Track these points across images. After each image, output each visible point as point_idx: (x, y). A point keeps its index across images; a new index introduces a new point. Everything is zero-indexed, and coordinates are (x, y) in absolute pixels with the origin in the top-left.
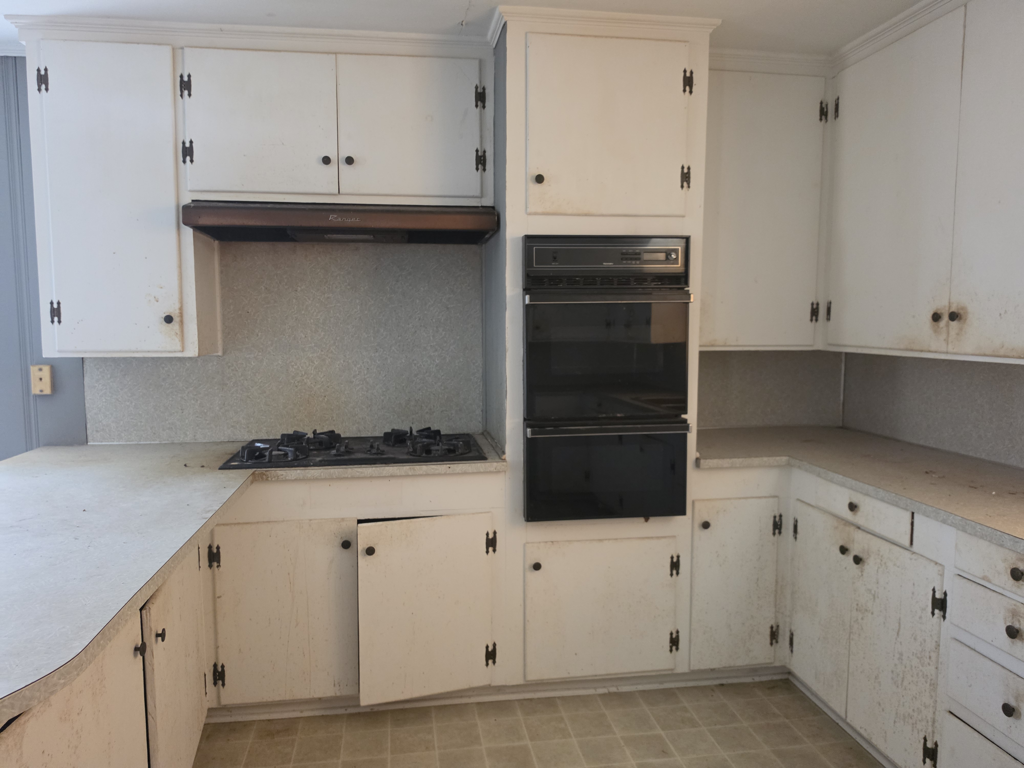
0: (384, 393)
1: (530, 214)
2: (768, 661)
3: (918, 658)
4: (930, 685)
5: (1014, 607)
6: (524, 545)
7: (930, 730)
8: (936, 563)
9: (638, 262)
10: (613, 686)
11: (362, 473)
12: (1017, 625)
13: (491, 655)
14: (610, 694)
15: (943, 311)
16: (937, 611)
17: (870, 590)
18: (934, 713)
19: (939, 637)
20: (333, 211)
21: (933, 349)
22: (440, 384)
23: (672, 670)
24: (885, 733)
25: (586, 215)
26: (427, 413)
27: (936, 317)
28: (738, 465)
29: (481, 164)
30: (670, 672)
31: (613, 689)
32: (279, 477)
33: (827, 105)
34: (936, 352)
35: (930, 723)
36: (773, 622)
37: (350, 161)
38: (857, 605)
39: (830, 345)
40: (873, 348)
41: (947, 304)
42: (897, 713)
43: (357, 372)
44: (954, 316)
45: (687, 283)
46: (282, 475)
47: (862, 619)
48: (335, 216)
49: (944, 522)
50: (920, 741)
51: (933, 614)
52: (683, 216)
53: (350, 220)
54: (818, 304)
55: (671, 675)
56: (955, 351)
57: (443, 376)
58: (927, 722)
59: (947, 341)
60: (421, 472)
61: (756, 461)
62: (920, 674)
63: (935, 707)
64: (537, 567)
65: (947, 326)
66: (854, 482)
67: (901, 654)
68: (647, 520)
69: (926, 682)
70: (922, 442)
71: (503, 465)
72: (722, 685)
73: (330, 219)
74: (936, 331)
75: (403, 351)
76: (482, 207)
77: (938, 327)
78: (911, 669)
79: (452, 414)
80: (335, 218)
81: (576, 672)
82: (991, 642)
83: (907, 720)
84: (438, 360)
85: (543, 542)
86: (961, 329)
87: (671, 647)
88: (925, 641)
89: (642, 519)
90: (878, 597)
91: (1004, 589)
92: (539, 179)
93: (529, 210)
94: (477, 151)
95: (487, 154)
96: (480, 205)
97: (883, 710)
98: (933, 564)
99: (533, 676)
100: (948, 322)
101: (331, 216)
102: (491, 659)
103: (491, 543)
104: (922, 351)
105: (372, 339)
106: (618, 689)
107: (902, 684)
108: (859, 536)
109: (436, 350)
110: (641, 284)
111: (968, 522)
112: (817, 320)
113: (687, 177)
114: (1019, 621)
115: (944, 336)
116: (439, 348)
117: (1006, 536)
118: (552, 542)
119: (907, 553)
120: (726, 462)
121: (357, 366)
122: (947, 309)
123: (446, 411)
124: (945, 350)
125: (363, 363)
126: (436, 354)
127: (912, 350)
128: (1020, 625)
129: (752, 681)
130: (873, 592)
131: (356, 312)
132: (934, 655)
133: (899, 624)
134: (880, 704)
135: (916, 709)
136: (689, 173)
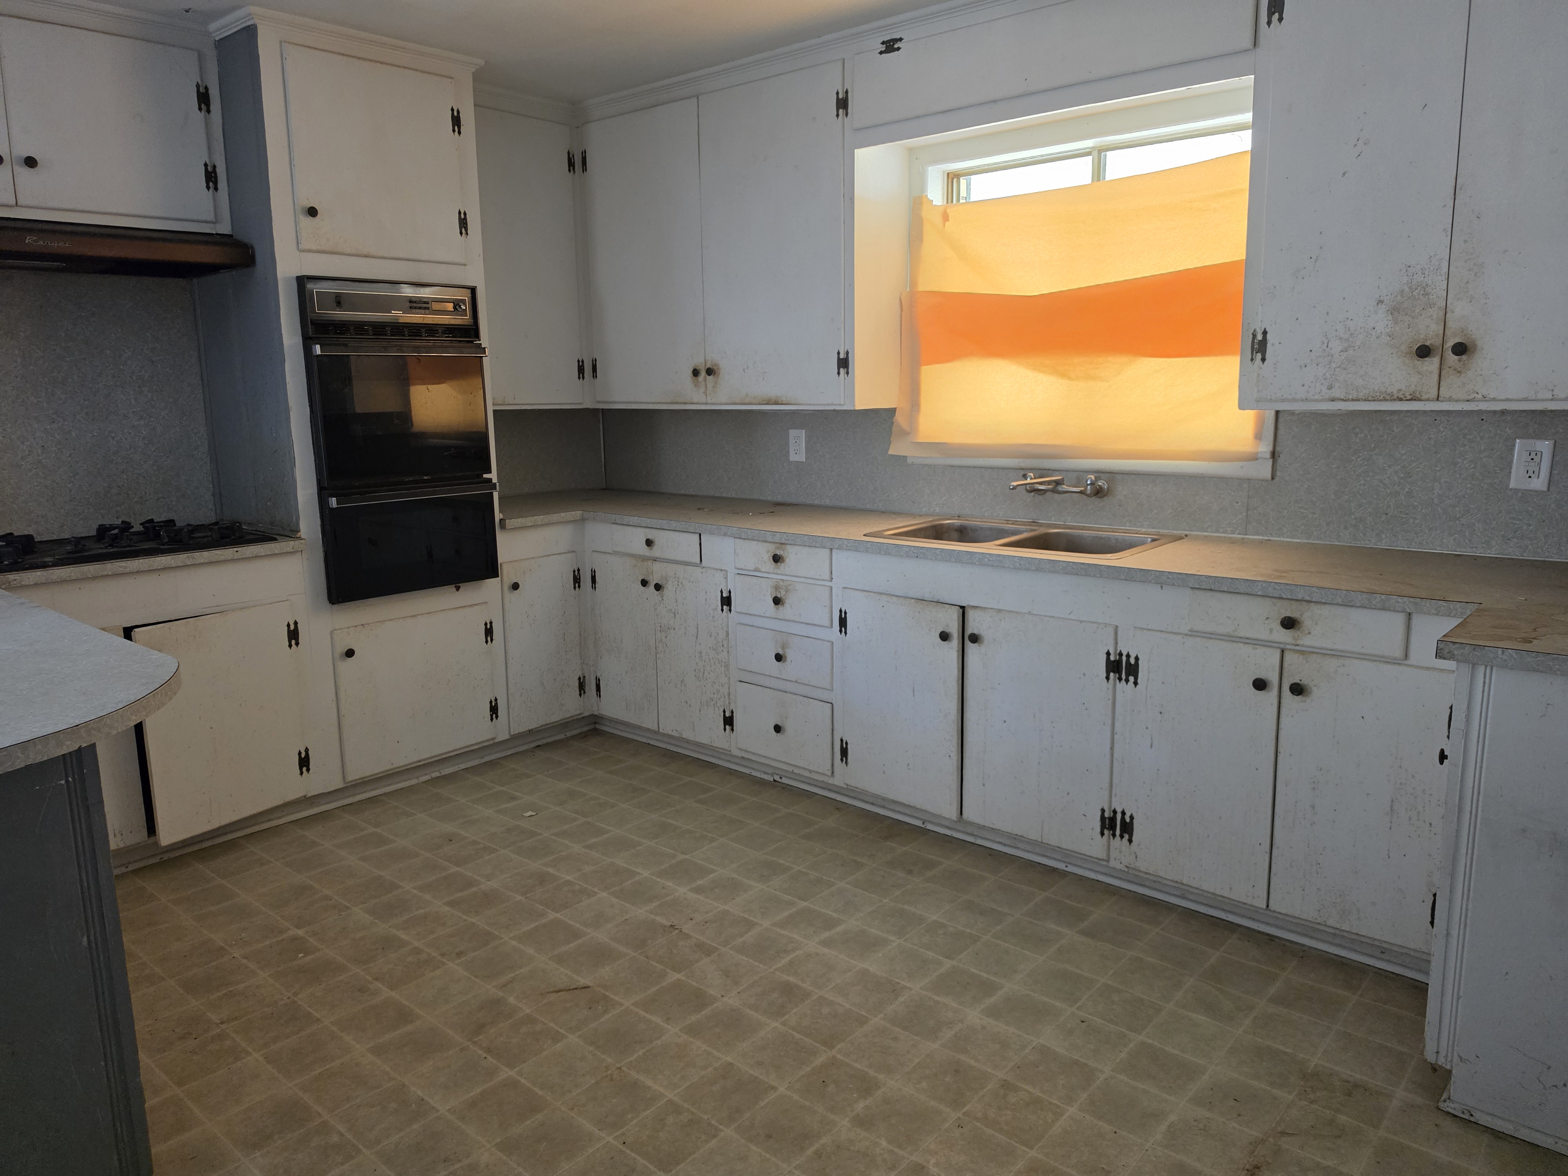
0: (72, 479)
1: (303, 251)
2: (578, 712)
3: (714, 650)
4: (725, 667)
5: (776, 583)
6: (331, 632)
7: (727, 702)
8: (721, 570)
9: (427, 311)
10: (435, 771)
11: (126, 568)
12: (779, 596)
13: (304, 762)
14: (432, 779)
15: (701, 368)
16: (725, 607)
17: (671, 610)
18: (729, 688)
19: (728, 627)
20: (30, 231)
21: (695, 401)
22: (151, 462)
23: (494, 739)
24: (693, 723)
25: (366, 256)
26: (137, 502)
27: (696, 373)
28: (539, 523)
29: (212, 182)
30: (491, 742)
31: (435, 775)
32: (11, 583)
33: (573, 156)
34: (697, 403)
35: (727, 697)
36: (580, 674)
37: (31, 162)
38: (661, 626)
39: (598, 402)
40: (642, 403)
41: (703, 361)
42: (701, 703)
43: (27, 452)
44: (710, 372)
45: (477, 336)
46: (15, 580)
47: (666, 637)
48: (35, 238)
49: (725, 535)
50: (720, 715)
51: (722, 610)
52: (465, 265)
53: (56, 245)
54: (583, 361)
55: (493, 745)
56: (713, 401)
57: (154, 451)
58: (725, 697)
59: (705, 393)
60: (202, 561)
61: (555, 517)
62: (717, 661)
63: (729, 683)
64: (350, 653)
65: (705, 380)
66: (648, 521)
67: (701, 653)
68: (458, 588)
69: (722, 666)
70: (682, 492)
71: (302, 544)
72: (539, 746)
73: (27, 242)
74: (696, 385)
75: (93, 420)
76: (217, 234)
77: (698, 381)
78: (710, 661)
79: (172, 501)
80: (34, 241)
81: (401, 760)
82: (764, 615)
83: (709, 704)
84: (145, 430)
85: (352, 627)
86: (716, 383)
87: (491, 716)
88: (718, 634)
89: (452, 588)
90: (678, 614)
91: (768, 573)
92: (312, 212)
93: (301, 247)
94: (206, 165)
95: (218, 170)
96: (215, 233)
97: (690, 706)
98: (719, 571)
99: (352, 776)
100: (706, 377)
101: (28, 238)
102: (305, 766)
103: (293, 635)
104: (685, 403)
105: (45, 405)
106: (440, 773)
107: (703, 678)
108: (657, 567)
109: (141, 418)
110: (433, 336)
111: (742, 529)
112: (583, 378)
113: (464, 224)
114: (780, 592)
115: (702, 389)
116: (145, 415)
117: (767, 533)
118: (362, 625)
119: (699, 570)
120: (529, 521)
121: (26, 443)
122: (704, 365)
123: (164, 498)
124: (704, 401)
125: (35, 438)
126: (142, 422)
127: (677, 403)
128: (781, 594)
129: (564, 737)
130: (673, 611)
131: (16, 367)
132: (725, 643)
133: (697, 628)
134: (687, 702)
135: (715, 692)
136: (465, 219)
